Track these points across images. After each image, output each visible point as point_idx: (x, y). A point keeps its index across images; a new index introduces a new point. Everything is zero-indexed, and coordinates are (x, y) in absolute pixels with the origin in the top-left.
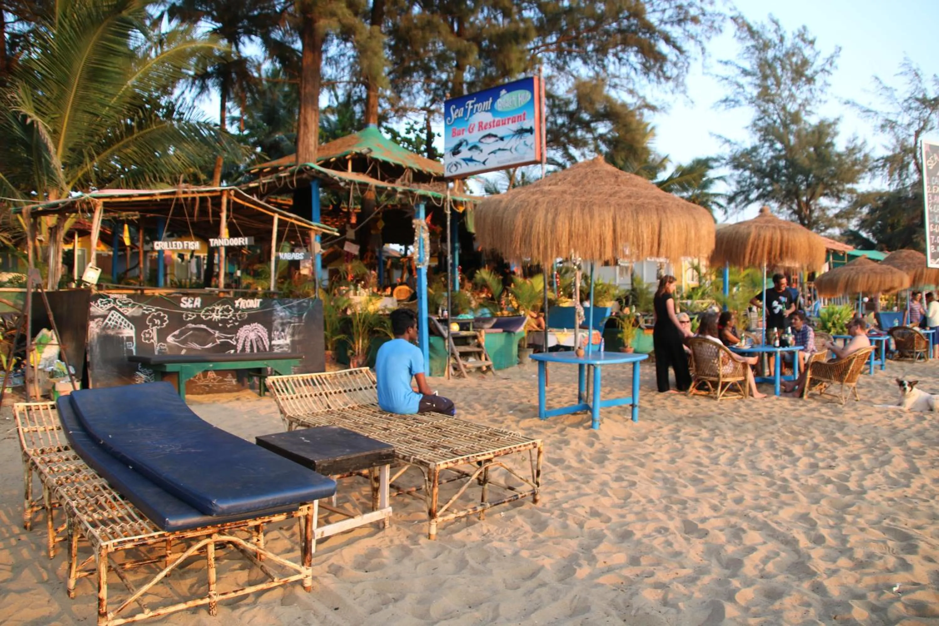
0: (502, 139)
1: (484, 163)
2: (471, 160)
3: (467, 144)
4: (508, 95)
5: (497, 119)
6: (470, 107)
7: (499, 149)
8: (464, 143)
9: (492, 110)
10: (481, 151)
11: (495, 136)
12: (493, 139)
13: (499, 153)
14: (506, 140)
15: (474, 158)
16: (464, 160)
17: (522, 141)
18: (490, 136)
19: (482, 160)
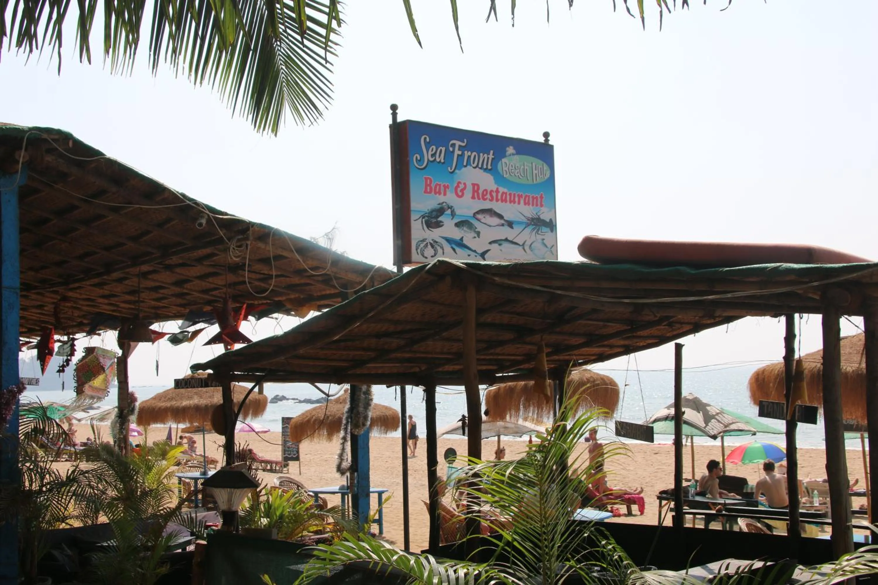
0: (510, 224)
1: (483, 255)
2: (460, 244)
3: (453, 214)
4: (517, 157)
5: (502, 190)
6: (457, 152)
7: (506, 240)
8: (449, 212)
9: (492, 170)
10: (478, 233)
11: (500, 217)
12: (495, 221)
13: (506, 245)
14: (517, 229)
15: (465, 242)
16: (449, 240)
17: (539, 237)
18: (490, 212)
19: (480, 251)
